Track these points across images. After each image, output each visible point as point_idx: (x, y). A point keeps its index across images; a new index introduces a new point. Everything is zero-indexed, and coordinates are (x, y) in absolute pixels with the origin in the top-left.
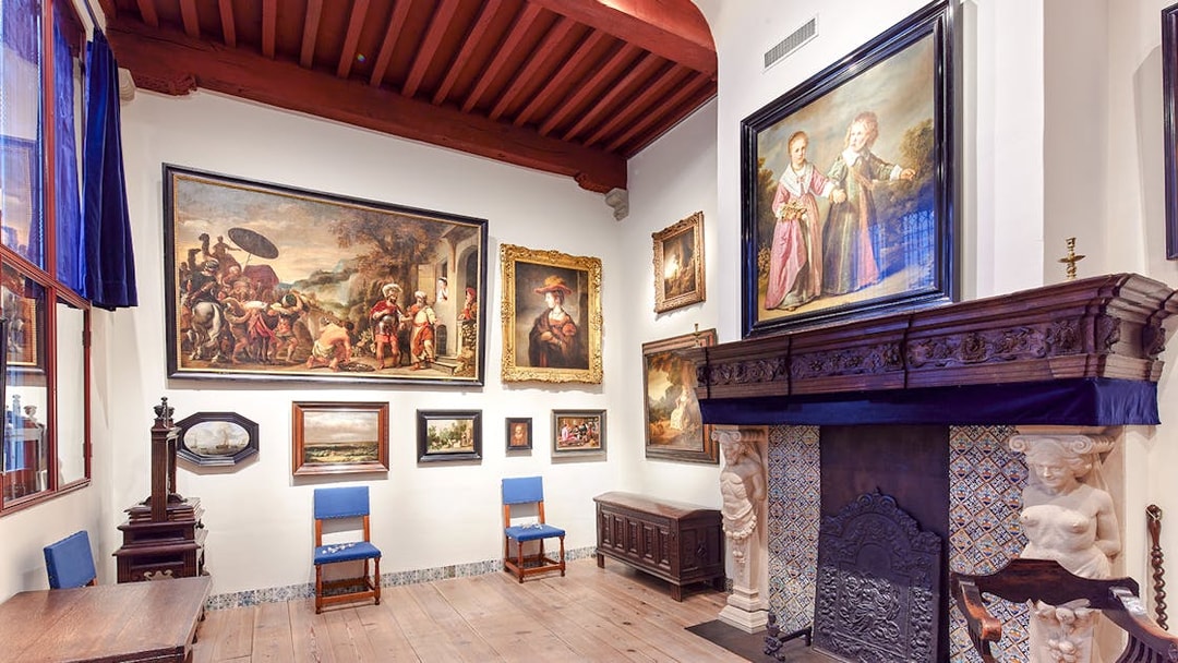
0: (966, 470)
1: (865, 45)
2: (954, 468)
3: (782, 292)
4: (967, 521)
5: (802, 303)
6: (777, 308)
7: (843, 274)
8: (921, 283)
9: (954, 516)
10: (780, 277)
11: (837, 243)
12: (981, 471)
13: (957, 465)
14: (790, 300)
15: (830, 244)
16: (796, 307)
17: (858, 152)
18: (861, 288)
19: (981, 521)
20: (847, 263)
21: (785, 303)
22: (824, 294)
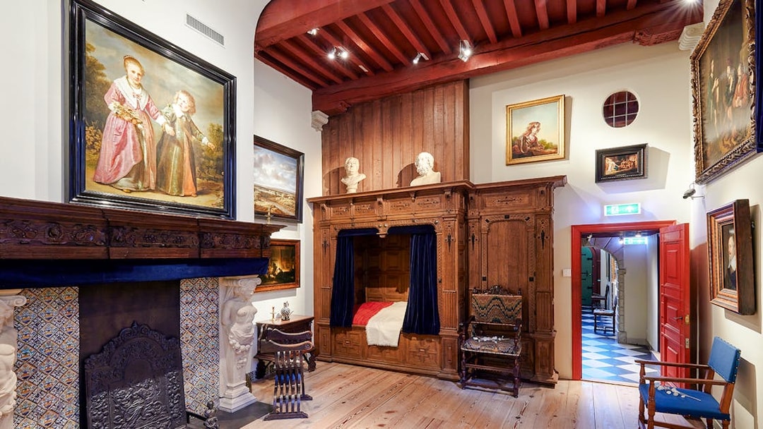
0: (190, 300)
1: (183, 50)
2: (183, 300)
3: (116, 174)
4: (190, 326)
5: (137, 190)
6: (109, 185)
7: (172, 182)
8: (217, 205)
9: (183, 325)
10: (114, 160)
11: (168, 160)
12: (197, 299)
13: (184, 298)
14: (124, 183)
15: (162, 158)
16: (131, 191)
17: (184, 112)
18: (185, 196)
19: (197, 324)
20: (176, 176)
21: (119, 184)
22: (156, 190)
